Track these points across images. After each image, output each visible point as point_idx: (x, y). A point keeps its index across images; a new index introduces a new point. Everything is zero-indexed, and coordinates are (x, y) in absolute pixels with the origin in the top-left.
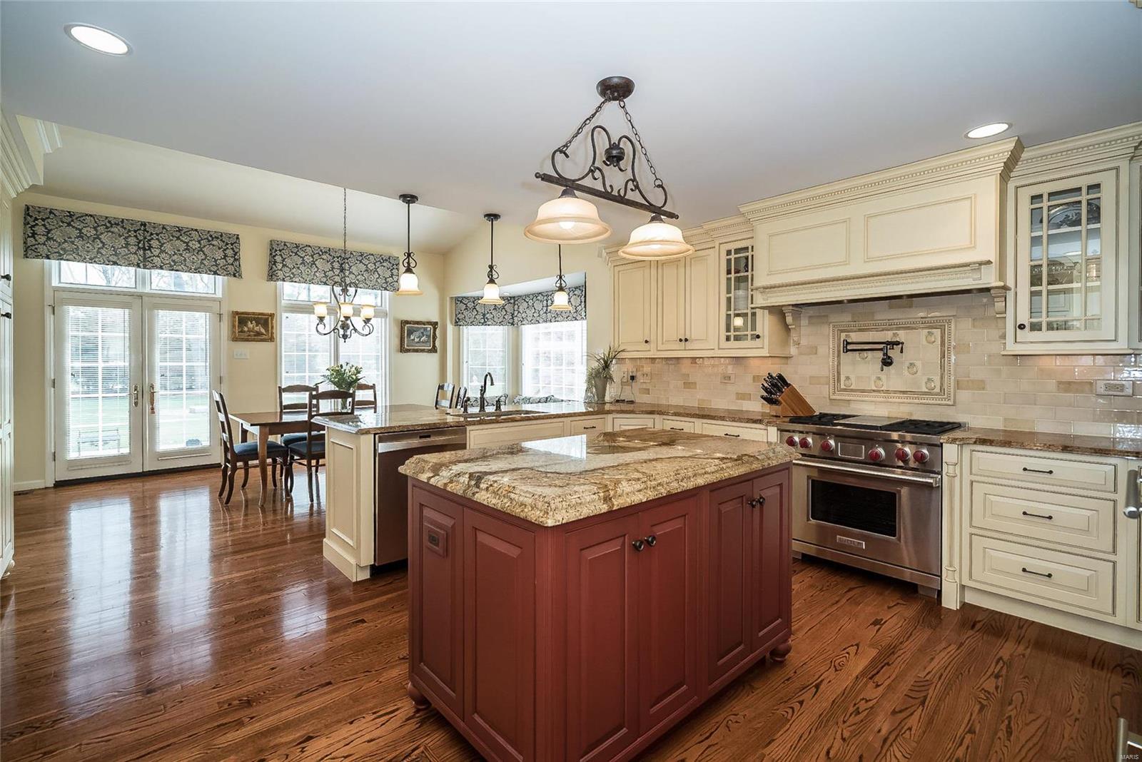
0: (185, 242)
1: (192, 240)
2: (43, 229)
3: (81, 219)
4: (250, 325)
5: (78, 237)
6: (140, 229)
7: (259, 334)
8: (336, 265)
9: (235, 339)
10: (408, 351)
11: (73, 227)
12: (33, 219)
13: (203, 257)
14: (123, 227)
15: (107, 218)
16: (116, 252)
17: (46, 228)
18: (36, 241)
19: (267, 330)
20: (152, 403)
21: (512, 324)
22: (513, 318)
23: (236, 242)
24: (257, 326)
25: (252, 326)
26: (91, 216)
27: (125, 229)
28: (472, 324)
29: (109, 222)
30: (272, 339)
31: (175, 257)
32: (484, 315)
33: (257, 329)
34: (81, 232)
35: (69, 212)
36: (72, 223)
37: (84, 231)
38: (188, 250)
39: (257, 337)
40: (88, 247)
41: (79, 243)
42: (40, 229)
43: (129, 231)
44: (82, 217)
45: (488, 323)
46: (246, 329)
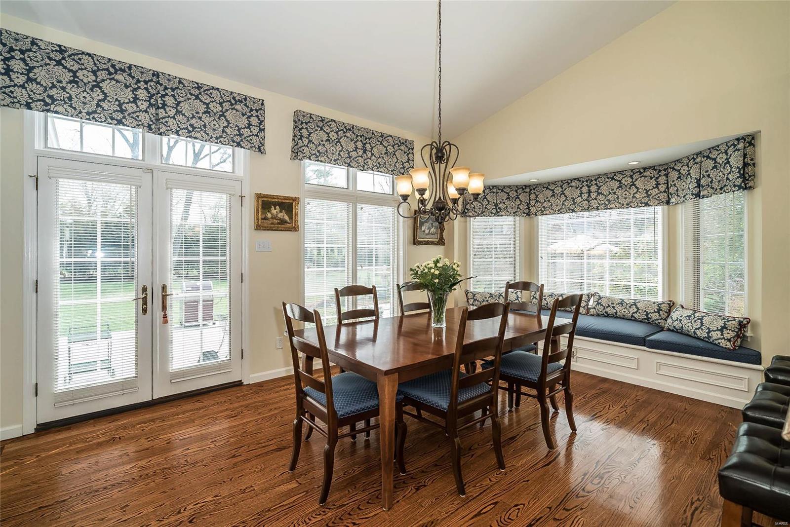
0: (204, 103)
1: (212, 102)
2: (22, 65)
3: (76, 58)
4: (274, 211)
5: (70, 82)
6: (151, 80)
7: (283, 222)
8: (359, 145)
9: (258, 227)
10: (420, 243)
11: (65, 67)
12: (7, 49)
13: (226, 124)
14: (130, 75)
15: (110, 60)
16: (121, 108)
17: (27, 65)
18: (11, 80)
19: (291, 218)
20: (164, 308)
21: (528, 214)
22: (529, 208)
23: (261, 109)
24: (281, 212)
25: (275, 213)
26: (89, 55)
27: (133, 78)
28: (482, 214)
29: (113, 66)
30: (295, 229)
31: (193, 121)
32: (496, 205)
33: (280, 215)
34: (75, 76)
35: (59, 46)
36: (63, 62)
37: (80, 74)
38: (209, 113)
39: (281, 225)
40: (85, 97)
41: (73, 90)
42: (17, 65)
43: (138, 81)
44: (78, 54)
45: (500, 213)
46: (269, 215)
